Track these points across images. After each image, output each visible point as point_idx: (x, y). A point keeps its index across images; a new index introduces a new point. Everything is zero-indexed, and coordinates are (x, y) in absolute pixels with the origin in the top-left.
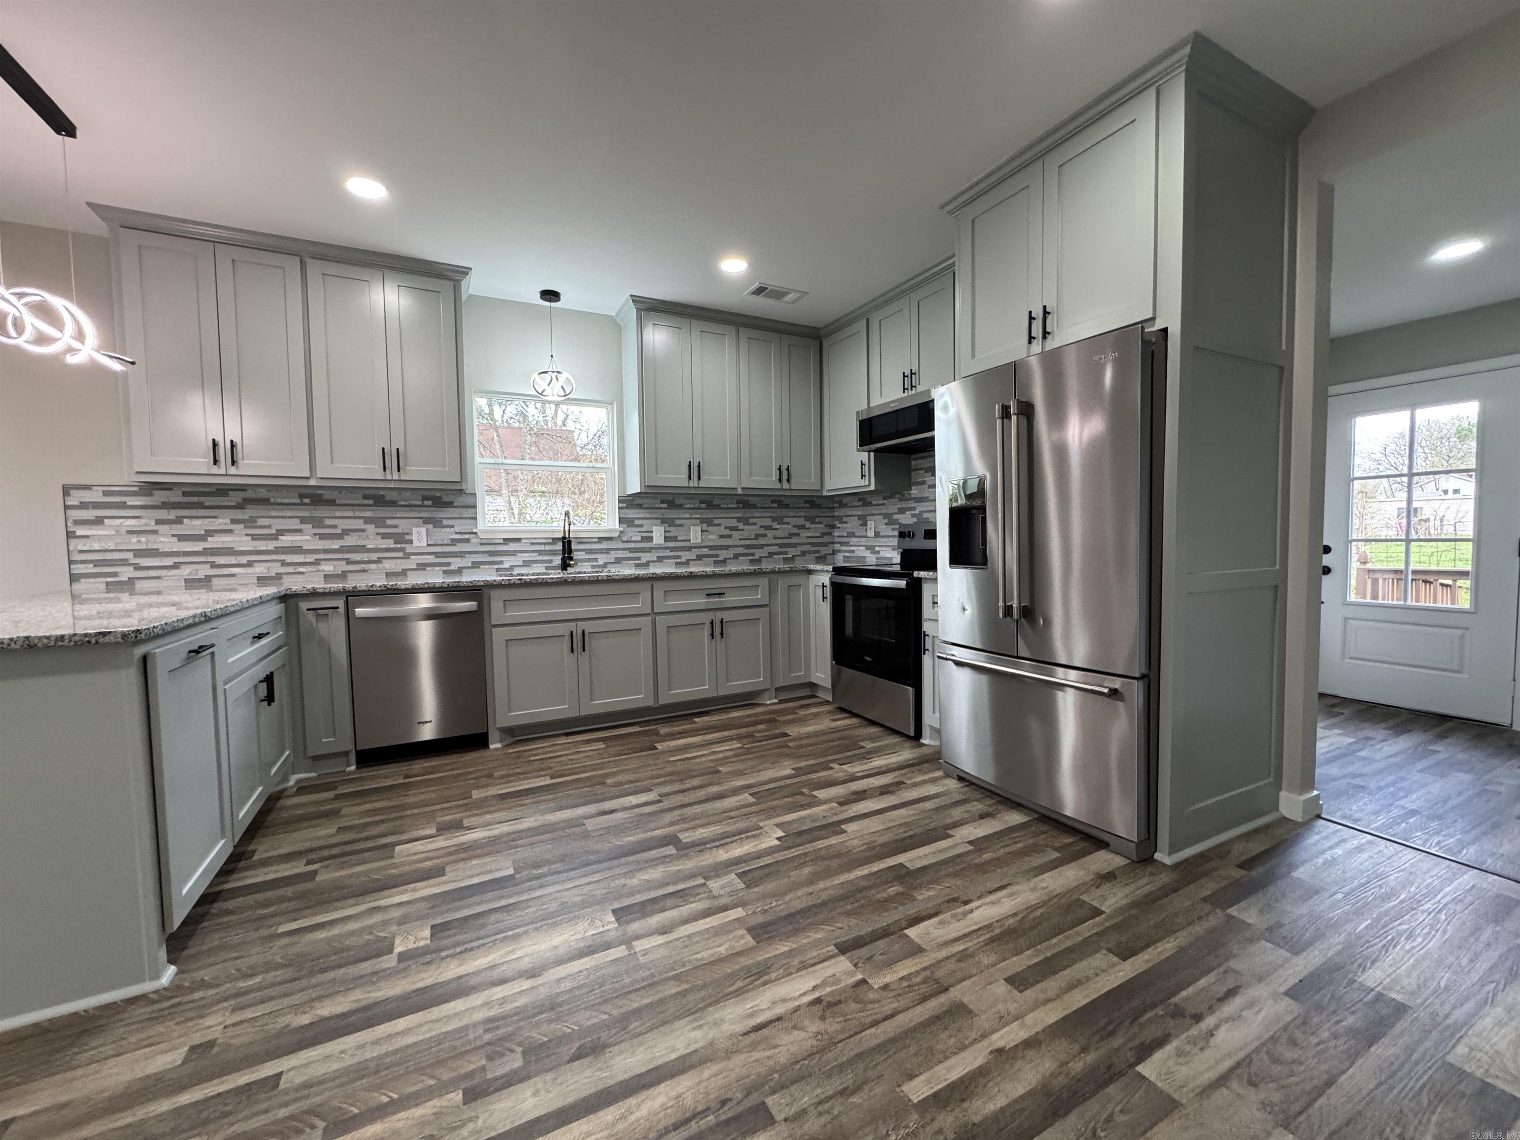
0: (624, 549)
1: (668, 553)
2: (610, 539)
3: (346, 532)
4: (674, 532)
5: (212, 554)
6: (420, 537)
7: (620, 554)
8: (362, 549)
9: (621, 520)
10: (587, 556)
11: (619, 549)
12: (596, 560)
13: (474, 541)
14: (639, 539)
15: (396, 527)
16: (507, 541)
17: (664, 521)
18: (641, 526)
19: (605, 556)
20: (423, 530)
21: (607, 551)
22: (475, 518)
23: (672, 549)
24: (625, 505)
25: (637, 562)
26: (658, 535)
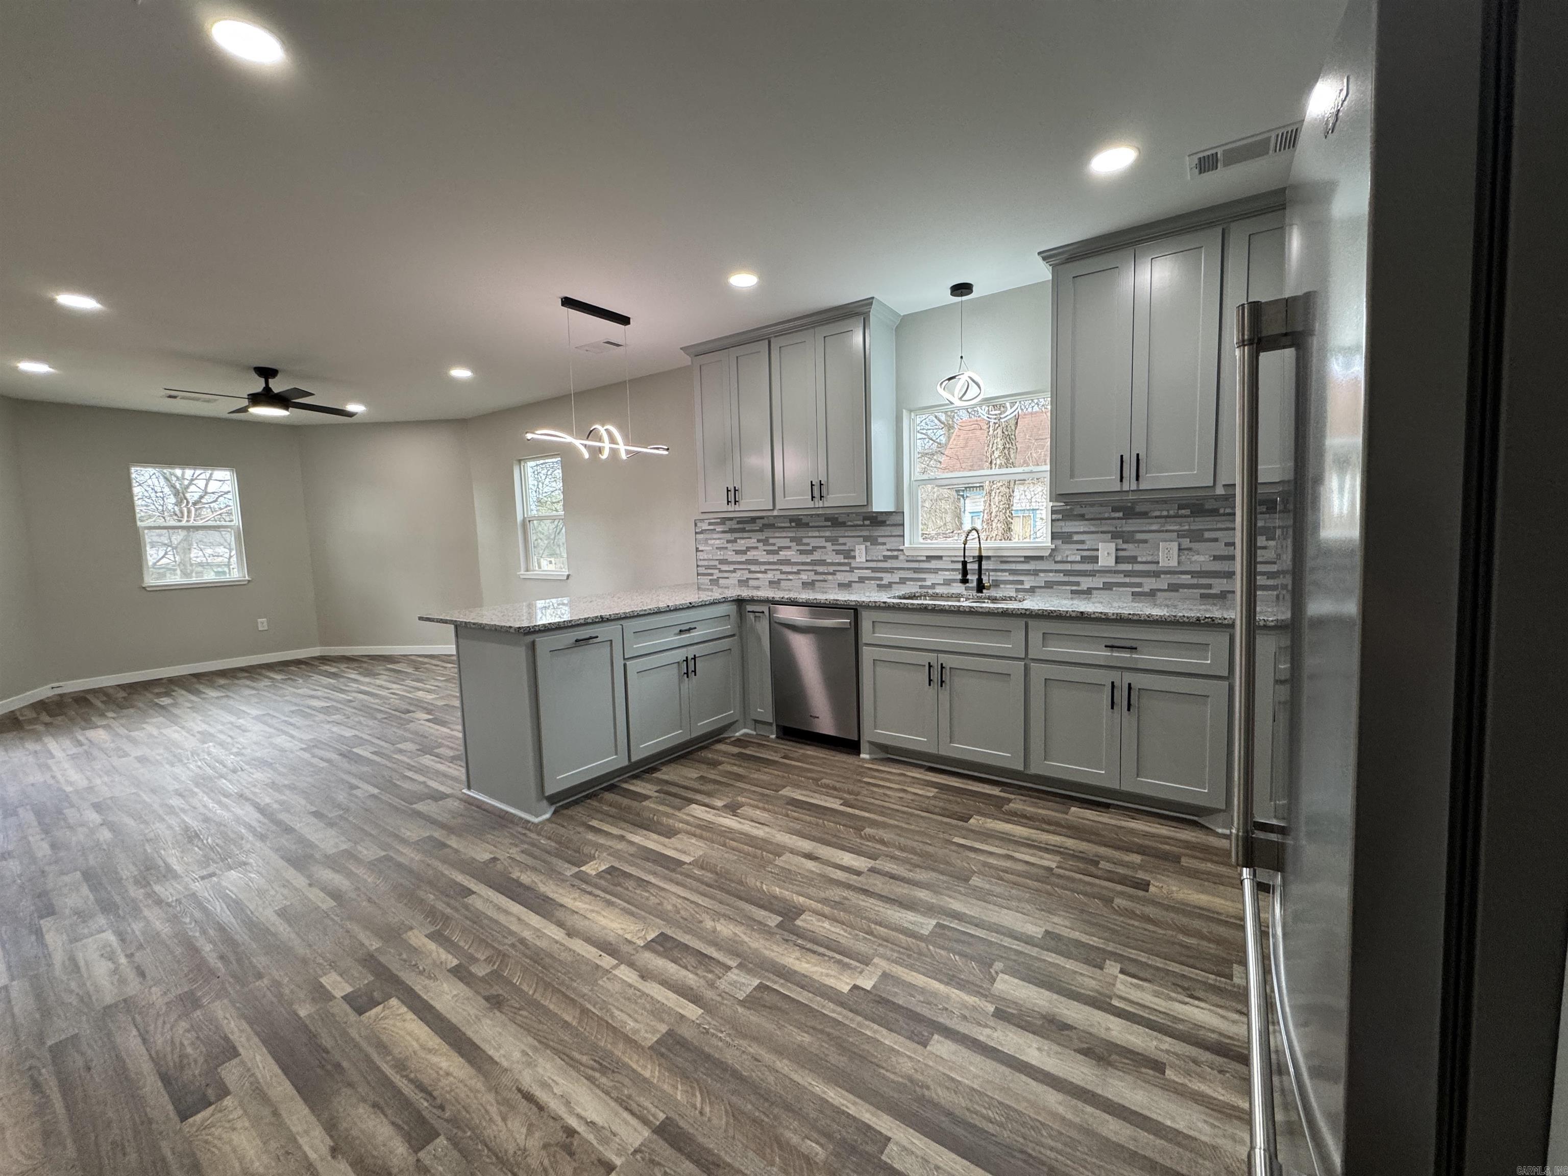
0: (1057, 571)
1: (1121, 579)
2: (1041, 558)
3: (815, 549)
4: (1131, 549)
5: (749, 564)
6: (861, 553)
7: (1052, 577)
8: (822, 563)
9: (1054, 536)
10: (1011, 578)
11: (1051, 571)
12: (1022, 582)
13: (901, 557)
14: (1078, 558)
15: (845, 544)
16: (929, 558)
17: (1115, 535)
18: (1083, 542)
19: (1032, 578)
20: (863, 547)
21: (1036, 573)
22: (903, 536)
23: (1127, 574)
24: (1060, 516)
25: (1074, 588)
26: (1106, 554)
